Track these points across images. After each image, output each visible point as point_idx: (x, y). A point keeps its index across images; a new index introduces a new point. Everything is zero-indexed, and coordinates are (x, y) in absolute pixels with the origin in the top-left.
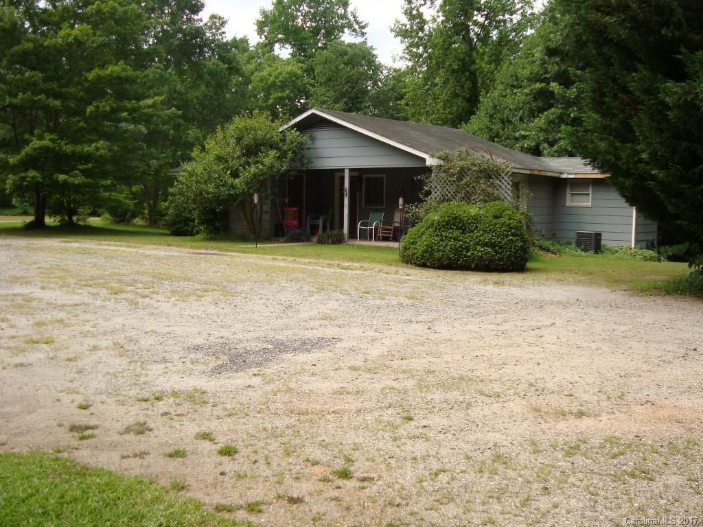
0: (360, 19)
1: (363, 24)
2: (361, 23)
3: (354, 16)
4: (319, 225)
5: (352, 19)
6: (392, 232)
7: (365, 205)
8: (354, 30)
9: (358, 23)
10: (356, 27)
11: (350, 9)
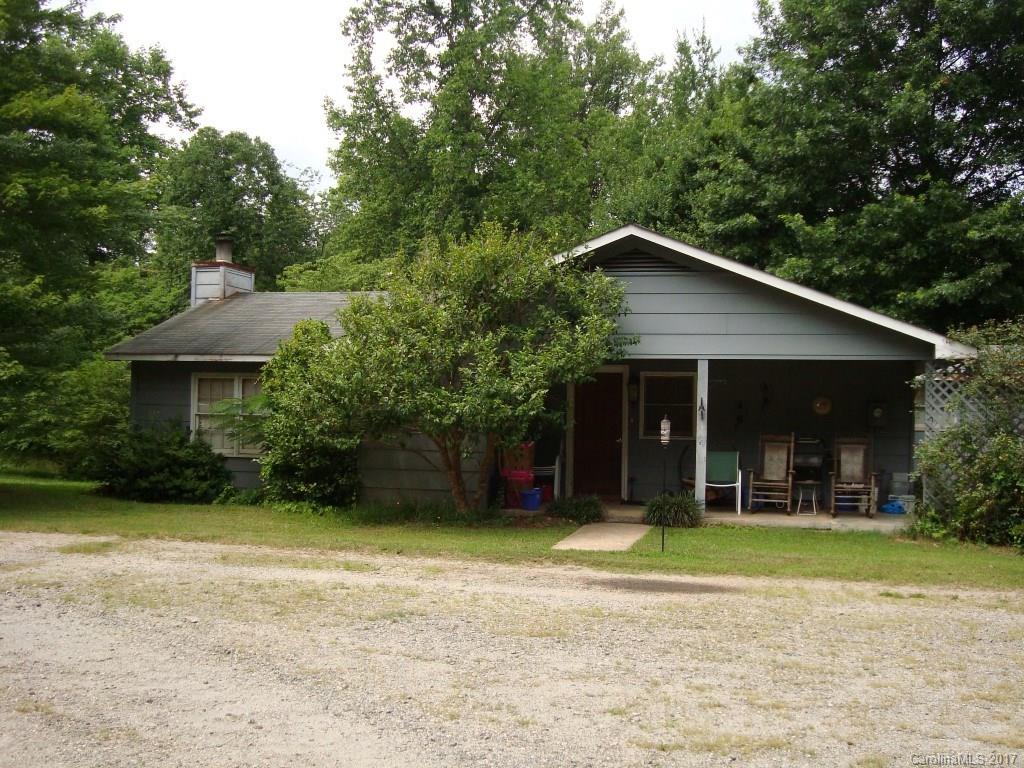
0: (188, 101)
1: (193, 109)
2: (191, 107)
3: (180, 95)
4: (553, 477)
5: (175, 98)
6: (789, 494)
7: (645, 434)
8: (178, 118)
9: (185, 106)
10: (182, 113)
11: (173, 82)
